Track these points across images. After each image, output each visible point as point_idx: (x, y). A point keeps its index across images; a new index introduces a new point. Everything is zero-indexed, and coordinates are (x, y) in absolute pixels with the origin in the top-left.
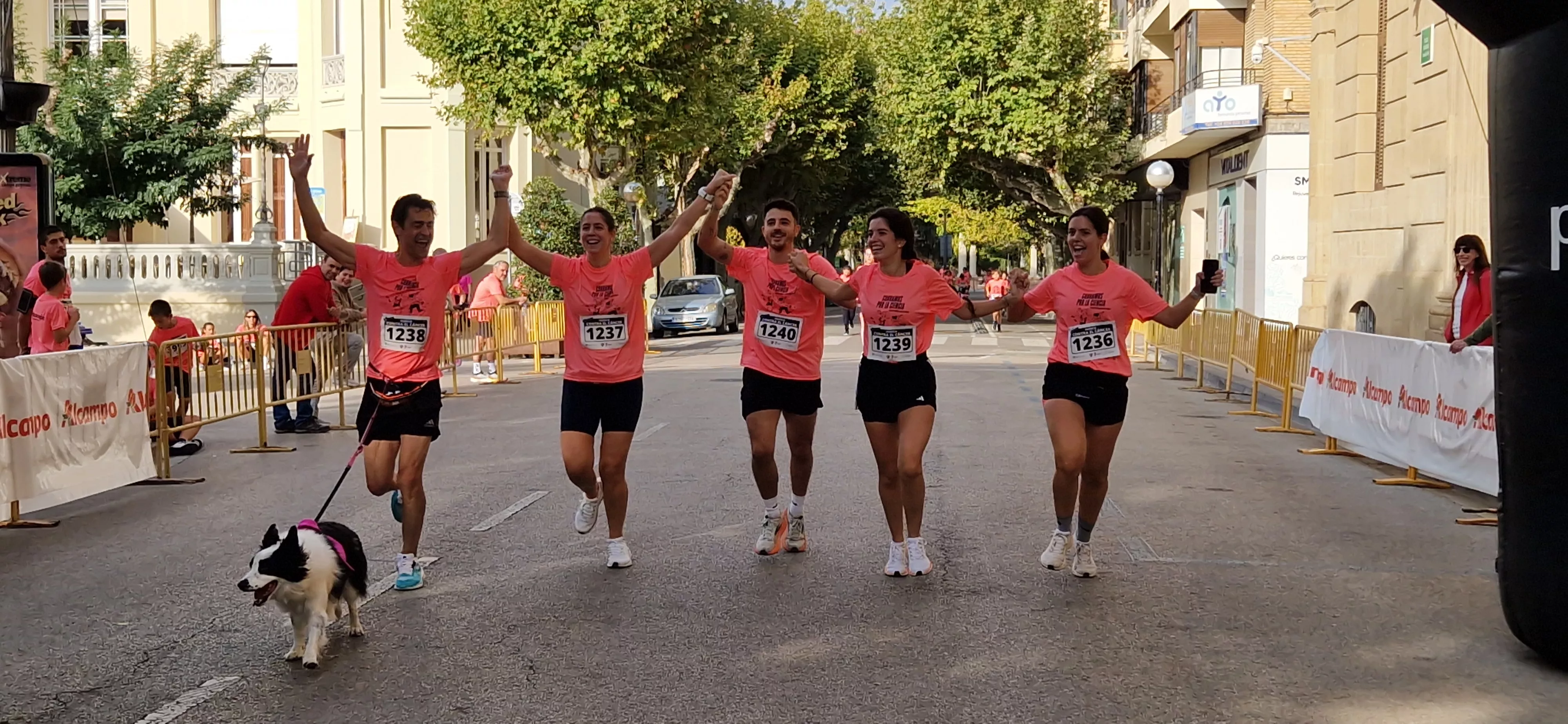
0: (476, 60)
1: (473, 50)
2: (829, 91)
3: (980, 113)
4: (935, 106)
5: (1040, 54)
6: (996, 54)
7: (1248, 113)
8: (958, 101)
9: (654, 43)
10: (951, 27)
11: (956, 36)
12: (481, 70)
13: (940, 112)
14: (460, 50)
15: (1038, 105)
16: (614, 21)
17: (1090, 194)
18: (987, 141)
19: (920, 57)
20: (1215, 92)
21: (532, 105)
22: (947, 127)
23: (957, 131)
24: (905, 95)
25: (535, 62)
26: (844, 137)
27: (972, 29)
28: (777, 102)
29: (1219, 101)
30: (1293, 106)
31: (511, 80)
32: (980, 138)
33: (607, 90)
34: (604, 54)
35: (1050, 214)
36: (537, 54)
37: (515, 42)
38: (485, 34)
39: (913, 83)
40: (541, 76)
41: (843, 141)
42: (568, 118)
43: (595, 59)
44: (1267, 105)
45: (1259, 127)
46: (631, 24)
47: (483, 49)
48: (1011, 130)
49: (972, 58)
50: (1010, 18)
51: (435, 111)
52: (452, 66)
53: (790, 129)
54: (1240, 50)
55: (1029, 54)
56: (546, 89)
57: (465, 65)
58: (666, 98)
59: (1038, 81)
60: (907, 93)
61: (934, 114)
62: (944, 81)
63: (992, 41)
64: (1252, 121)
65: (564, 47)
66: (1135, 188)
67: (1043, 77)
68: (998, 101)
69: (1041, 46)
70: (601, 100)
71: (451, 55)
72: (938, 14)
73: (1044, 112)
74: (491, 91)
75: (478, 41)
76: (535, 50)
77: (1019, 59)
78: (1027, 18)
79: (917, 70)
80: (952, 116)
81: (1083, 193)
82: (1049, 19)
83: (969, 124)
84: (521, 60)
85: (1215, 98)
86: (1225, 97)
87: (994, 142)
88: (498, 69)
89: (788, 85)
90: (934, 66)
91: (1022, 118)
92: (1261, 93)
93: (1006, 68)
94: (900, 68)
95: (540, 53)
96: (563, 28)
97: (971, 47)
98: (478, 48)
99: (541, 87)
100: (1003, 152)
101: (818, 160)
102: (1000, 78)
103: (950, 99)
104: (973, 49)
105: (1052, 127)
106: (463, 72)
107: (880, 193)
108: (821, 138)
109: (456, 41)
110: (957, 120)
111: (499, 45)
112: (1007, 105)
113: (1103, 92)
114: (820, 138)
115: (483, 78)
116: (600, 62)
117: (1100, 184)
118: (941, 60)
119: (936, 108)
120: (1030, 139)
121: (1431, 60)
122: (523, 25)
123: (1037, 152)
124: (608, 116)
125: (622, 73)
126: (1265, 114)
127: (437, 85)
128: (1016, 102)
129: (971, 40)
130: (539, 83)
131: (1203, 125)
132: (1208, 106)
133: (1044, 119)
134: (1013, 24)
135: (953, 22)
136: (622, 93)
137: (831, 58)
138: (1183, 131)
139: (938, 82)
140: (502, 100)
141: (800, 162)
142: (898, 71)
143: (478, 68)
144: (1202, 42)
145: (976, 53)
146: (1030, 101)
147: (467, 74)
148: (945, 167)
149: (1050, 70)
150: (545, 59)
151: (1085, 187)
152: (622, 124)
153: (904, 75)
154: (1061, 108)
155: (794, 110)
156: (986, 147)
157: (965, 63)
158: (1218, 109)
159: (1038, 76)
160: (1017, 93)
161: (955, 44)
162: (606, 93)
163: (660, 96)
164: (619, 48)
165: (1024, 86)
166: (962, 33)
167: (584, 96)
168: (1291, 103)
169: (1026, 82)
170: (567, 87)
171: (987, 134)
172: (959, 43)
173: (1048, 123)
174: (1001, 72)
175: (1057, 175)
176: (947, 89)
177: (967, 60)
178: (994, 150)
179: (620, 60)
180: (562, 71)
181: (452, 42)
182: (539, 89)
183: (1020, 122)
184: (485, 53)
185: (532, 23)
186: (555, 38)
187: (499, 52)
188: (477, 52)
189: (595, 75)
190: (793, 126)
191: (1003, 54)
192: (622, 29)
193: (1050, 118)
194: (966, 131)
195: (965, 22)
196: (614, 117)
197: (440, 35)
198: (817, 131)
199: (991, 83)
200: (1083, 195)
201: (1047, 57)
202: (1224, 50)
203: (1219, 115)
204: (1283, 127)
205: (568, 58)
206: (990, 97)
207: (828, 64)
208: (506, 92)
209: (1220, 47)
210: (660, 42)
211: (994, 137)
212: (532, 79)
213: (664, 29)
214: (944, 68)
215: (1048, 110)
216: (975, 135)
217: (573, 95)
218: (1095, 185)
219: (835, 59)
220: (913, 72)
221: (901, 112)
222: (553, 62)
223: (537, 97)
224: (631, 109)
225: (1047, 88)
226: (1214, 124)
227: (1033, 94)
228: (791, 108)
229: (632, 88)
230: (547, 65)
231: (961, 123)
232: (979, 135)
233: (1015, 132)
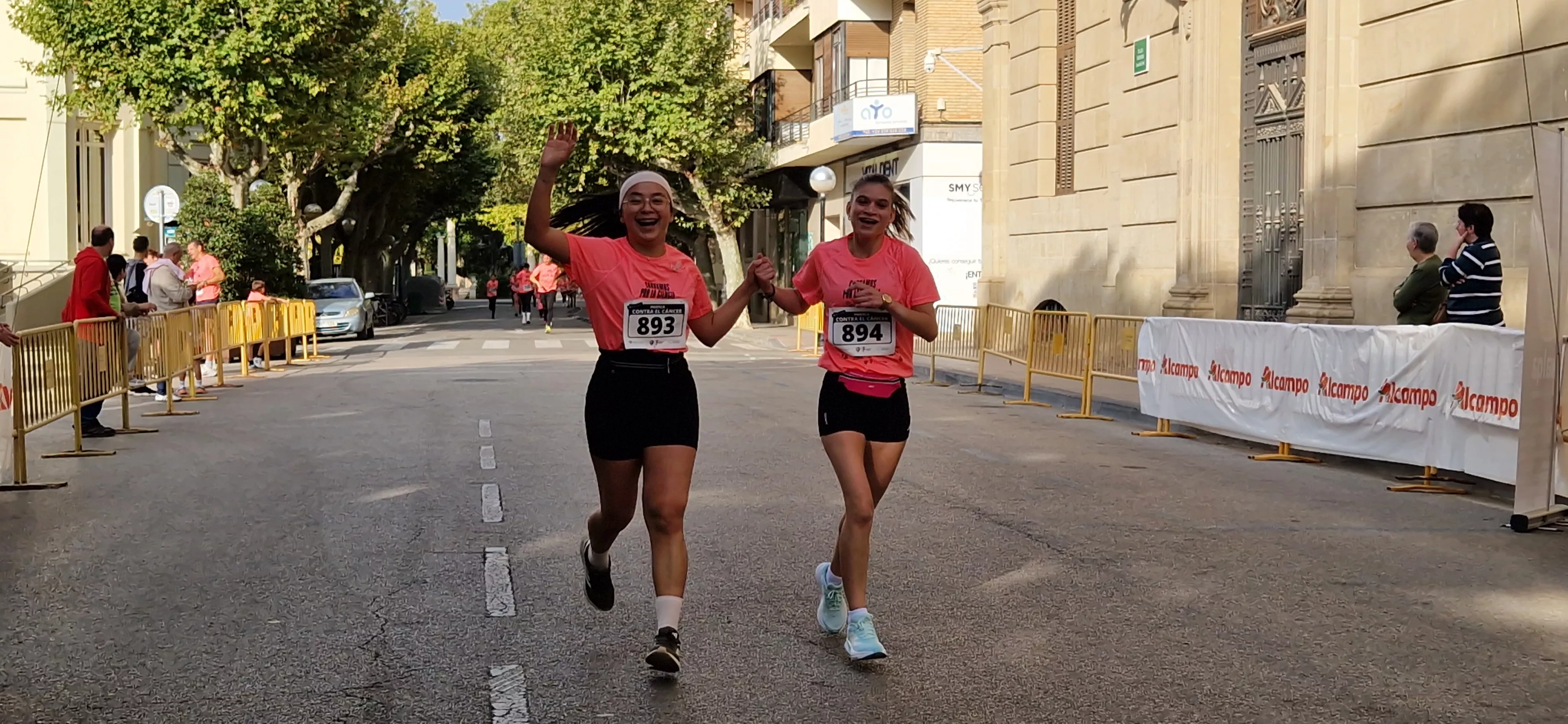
0: (99, 46)
1: (98, 35)
2: (442, 92)
3: (624, 116)
4: (579, 108)
5: (683, 59)
6: (639, 59)
7: (905, 122)
8: (603, 105)
9: (304, 35)
10: (592, 29)
11: (598, 39)
12: (105, 57)
13: (584, 115)
14: (82, 35)
15: (680, 112)
16: (261, 9)
17: (728, 200)
18: (631, 144)
19: (560, 59)
20: (871, 101)
21: (167, 96)
22: (590, 130)
23: (602, 134)
24: (545, 98)
25: (169, 51)
26: (458, 139)
27: (615, 33)
28: (395, 102)
29: (876, 109)
30: (947, 116)
31: (142, 69)
32: (625, 142)
33: (251, 81)
34: (251, 44)
35: (687, 220)
36: (171, 42)
37: (147, 29)
38: (116, 19)
39: (553, 85)
40: (178, 65)
41: (457, 143)
42: (206, 111)
43: (240, 49)
44: (920, 113)
45: (912, 137)
46: (279, 13)
47: (109, 35)
48: (655, 135)
49: (615, 62)
50: (653, 23)
51: (45, 100)
52: (73, 52)
53: (408, 129)
54: (886, 61)
55: (673, 59)
56: (184, 79)
57: (87, 52)
58: (314, 91)
59: (681, 86)
60: (547, 95)
61: (578, 117)
62: (586, 84)
63: (635, 45)
64: (911, 129)
65: (204, 36)
66: (770, 195)
67: (686, 83)
68: (641, 105)
69: (684, 52)
70: (244, 91)
71: (71, 41)
72: (581, 16)
73: (688, 117)
74: (118, 80)
75: (102, 27)
76: (168, 37)
77: (661, 64)
78: (670, 24)
79: (557, 71)
80: (596, 120)
81: (722, 198)
82: (691, 25)
83: (614, 128)
84: (153, 47)
85: (872, 106)
86: (882, 106)
87: (638, 146)
88: (129, 55)
89: (405, 84)
90: (577, 68)
91: (666, 123)
92: (917, 101)
93: (648, 73)
94: (540, 69)
95: (176, 41)
96: (203, 15)
97: (614, 51)
98: (104, 34)
99: (179, 77)
100: (647, 156)
101: (429, 163)
102: (643, 82)
103: (592, 102)
104: (616, 53)
105: (695, 133)
106: (86, 59)
107: (465, 200)
108: (435, 140)
109: (78, 25)
110: (602, 122)
111: (130, 31)
112: (650, 109)
113: (741, 100)
114: (433, 140)
115: (108, 66)
116: (247, 51)
117: (738, 189)
118: (584, 63)
119: (580, 111)
120: (673, 144)
121: (1147, 69)
122: (158, 11)
123: (680, 156)
124: (251, 109)
125: (267, 64)
126: (920, 123)
127: (44, 73)
128: (659, 107)
129: (614, 43)
130: (176, 73)
131: (861, 132)
132: (866, 114)
133: (688, 124)
134: (656, 29)
135: (595, 25)
136: (268, 85)
137: (443, 58)
138: (836, 138)
139: (580, 85)
140: (133, 91)
141: (412, 164)
142: (538, 73)
143: (102, 55)
144: (850, 52)
145: (620, 57)
146: (673, 106)
147: (91, 62)
148: (585, 171)
149: (693, 75)
150: (181, 47)
151: (723, 193)
152: (268, 119)
153: (543, 76)
154: (707, 114)
155: (414, 111)
156: (630, 151)
157: (608, 66)
158: (876, 116)
159: (680, 82)
160: (659, 98)
161: (598, 47)
162: (249, 84)
163: (308, 89)
164: (265, 38)
165: (666, 92)
166: (605, 35)
167: (229, 87)
168: (944, 113)
169: (667, 87)
170: (207, 78)
171: (632, 138)
172: (602, 46)
173: (692, 128)
174: (644, 76)
175: (697, 180)
176: (592, 92)
177: (610, 63)
178: (638, 154)
179: (265, 51)
180: (204, 60)
181: (74, 26)
182: (176, 79)
183: (665, 126)
184: (112, 39)
185: (168, 9)
186: (194, 26)
187: (130, 39)
188: (102, 38)
189: (239, 65)
190: (412, 126)
191: (646, 59)
192: (270, 19)
193: (694, 124)
194: (611, 135)
195: (608, 25)
196: (260, 112)
197: (59, 19)
198: (429, 133)
199: (633, 87)
200: (722, 201)
201: (690, 63)
202: (870, 61)
203: (877, 123)
204: (938, 135)
205: (210, 47)
206: (633, 101)
207: (440, 65)
208: (135, 83)
209: (867, 58)
210: (310, 33)
211: (638, 141)
212: (168, 68)
213: (314, 20)
214: (587, 72)
215: (692, 116)
216: (619, 140)
217: (216, 86)
218: (734, 191)
219: (446, 60)
220: (553, 74)
221: (542, 113)
222: (194, 50)
223: (172, 88)
224: (277, 103)
225: (690, 94)
226: (871, 131)
227: (676, 99)
228: (411, 108)
229: (279, 81)
230: (182, 53)
231: (606, 128)
232: (624, 139)
233: (658, 137)
